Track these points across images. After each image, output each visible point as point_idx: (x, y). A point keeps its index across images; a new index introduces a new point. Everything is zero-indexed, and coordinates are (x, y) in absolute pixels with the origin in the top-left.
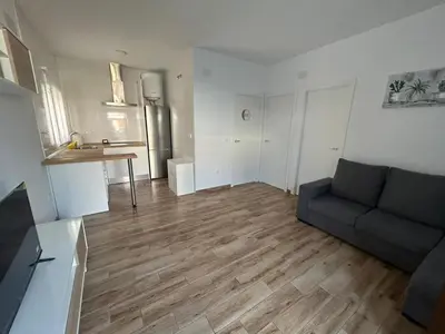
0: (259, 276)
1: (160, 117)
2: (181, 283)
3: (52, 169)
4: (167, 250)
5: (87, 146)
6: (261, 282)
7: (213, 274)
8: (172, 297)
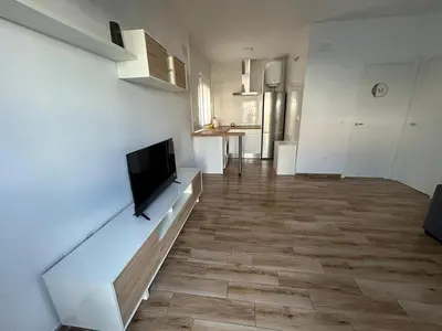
0: (318, 256)
1: (279, 103)
2: (247, 230)
3: (196, 139)
4: (248, 208)
5: (220, 127)
6: (317, 260)
7: (273, 236)
8: (236, 235)
